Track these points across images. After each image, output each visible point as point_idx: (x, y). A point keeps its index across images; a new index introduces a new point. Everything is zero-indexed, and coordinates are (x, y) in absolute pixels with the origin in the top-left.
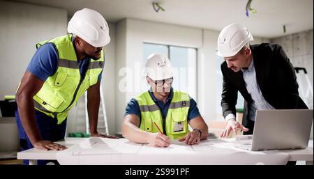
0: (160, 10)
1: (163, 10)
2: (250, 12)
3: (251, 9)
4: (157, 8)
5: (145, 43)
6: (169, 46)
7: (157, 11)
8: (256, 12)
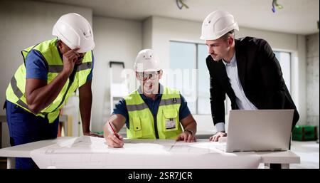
0: (184, 8)
1: (187, 7)
2: (276, 8)
3: (277, 5)
4: (180, 5)
5: (171, 41)
6: (197, 44)
7: (181, 8)
8: (282, 7)
